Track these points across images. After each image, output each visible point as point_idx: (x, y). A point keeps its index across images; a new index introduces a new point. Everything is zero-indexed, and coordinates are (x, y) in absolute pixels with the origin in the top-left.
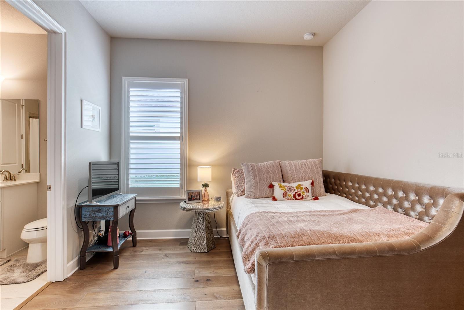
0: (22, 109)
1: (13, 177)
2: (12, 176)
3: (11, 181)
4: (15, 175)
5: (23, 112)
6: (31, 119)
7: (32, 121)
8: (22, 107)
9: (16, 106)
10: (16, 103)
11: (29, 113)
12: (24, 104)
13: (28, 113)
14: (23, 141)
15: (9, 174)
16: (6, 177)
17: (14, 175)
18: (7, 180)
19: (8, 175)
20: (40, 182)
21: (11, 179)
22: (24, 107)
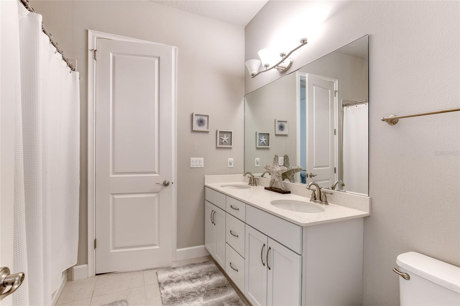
0: (335, 96)
1: (324, 197)
2: (322, 194)
3: (321, 203)
4: (327, 193)
5: (336, 99)
6: (345, 107)
7: (346, 110)
8: (335, 94)
9: (329, 92)
10: (329, 90)
11: (343, 100)
12: (337, 90)
13: (341, 100)
14: (336, 137)
15: (318, 190)
16: (315, 193)
17: (325, 193)
18: (315, 199)
19: (316, 190)
20: (369, 216)
21: (320, 199)
22: (337, 93)
